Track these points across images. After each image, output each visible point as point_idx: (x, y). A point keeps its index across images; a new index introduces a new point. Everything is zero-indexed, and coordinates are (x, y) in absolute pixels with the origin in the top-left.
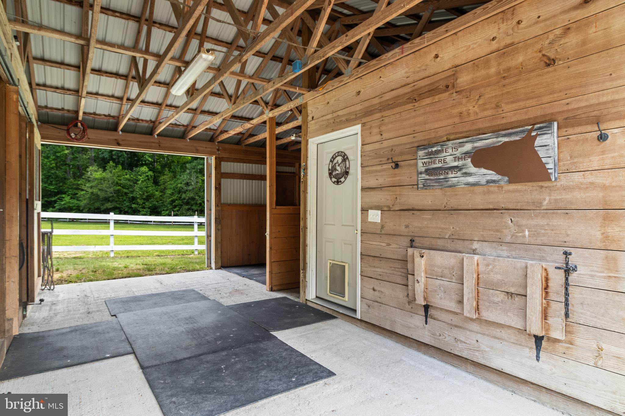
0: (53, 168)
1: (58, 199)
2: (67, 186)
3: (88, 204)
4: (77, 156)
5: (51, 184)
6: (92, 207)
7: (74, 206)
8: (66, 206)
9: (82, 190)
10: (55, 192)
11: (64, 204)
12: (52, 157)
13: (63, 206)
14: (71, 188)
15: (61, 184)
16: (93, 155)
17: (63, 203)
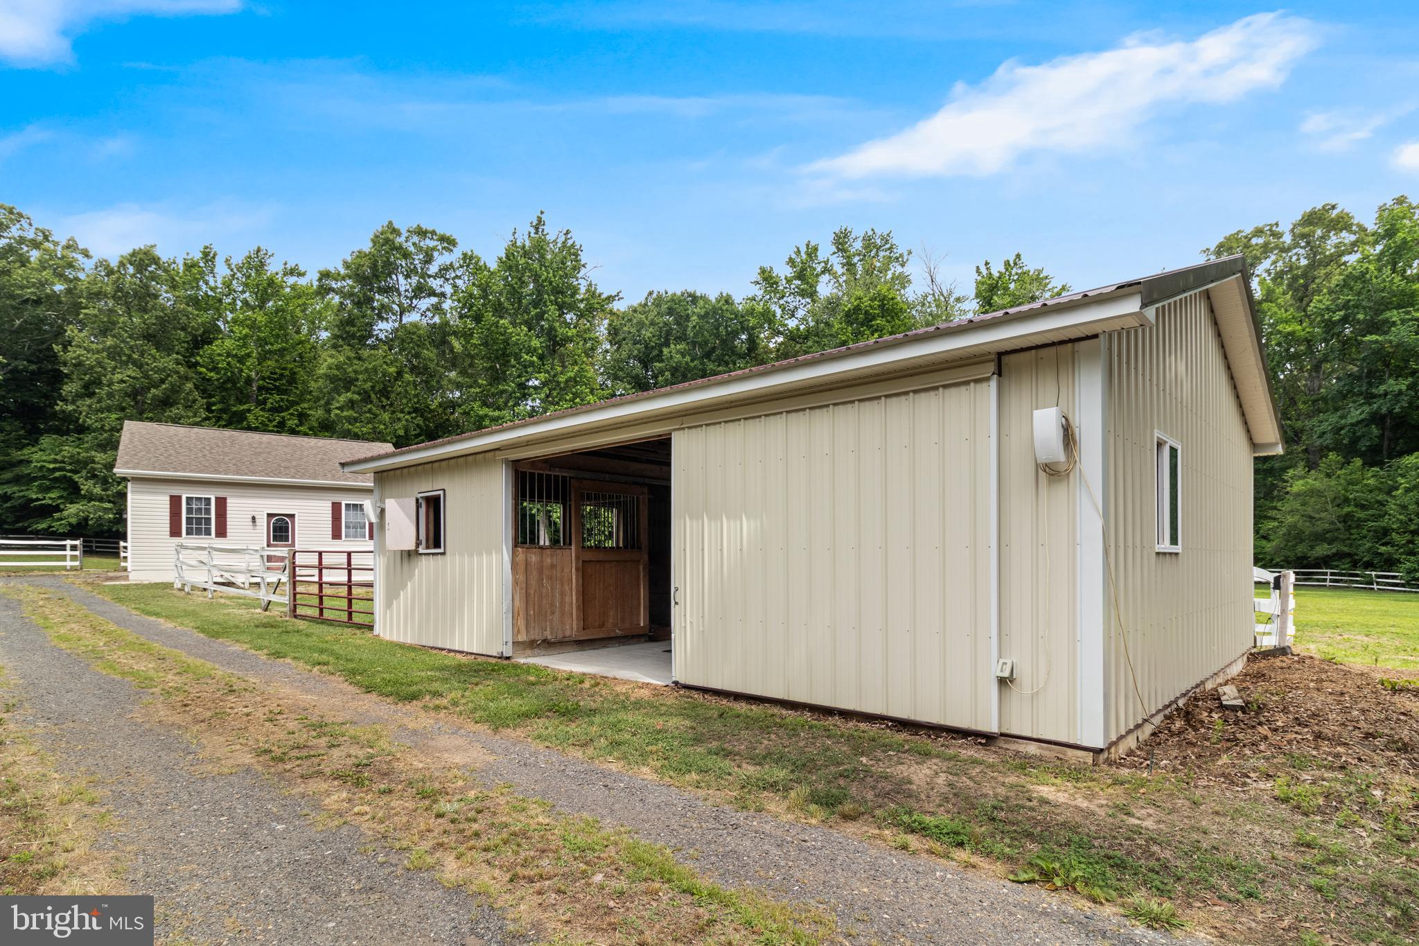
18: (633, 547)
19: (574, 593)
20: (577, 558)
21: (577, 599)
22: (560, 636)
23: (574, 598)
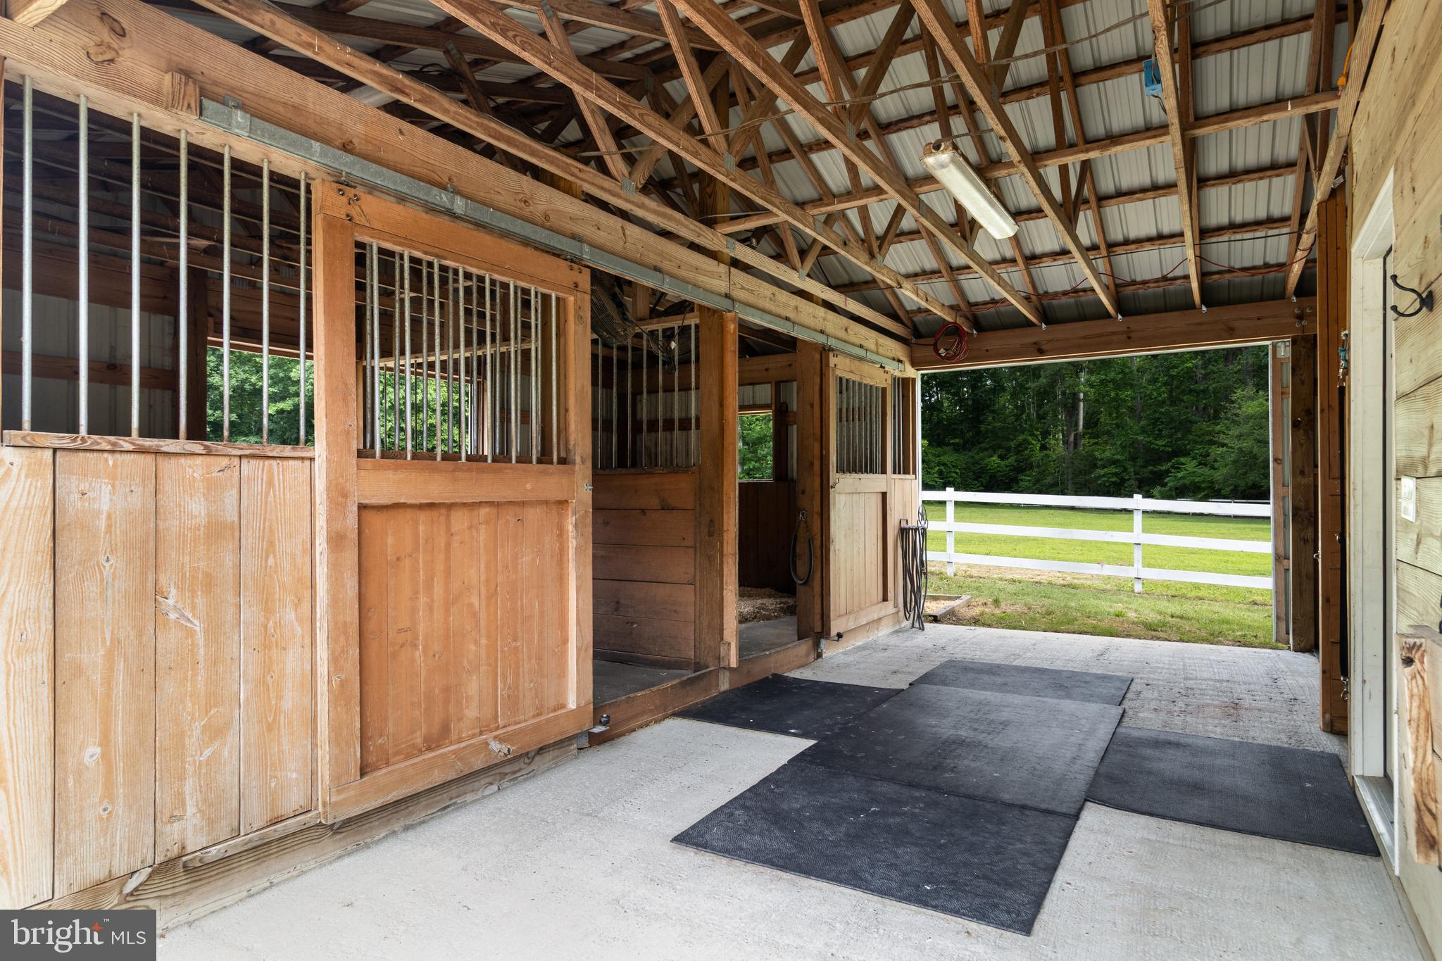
0: (1163, 402)
1: (1173, 467)
2: (1191, 437)
3: (1232, 477)
4: (1215, 369)
5: (1160, 436)
6: (1242, 483)
7: (1204, 482)
8: (1187, 481)
9: (1223, 445)
10: (1168, 452)
11: (1183, 478)
12: (1163, 379)
13: (1181, 482)
14: (1202, 442)
15: (1179, 435)
16: (1250, 361)
17: (1180, 475)
18: (545, 457)
19: (321, 637)
20: (338, 494)
21: (334, 660)
22: (255, 816)
23: (323, 654)
